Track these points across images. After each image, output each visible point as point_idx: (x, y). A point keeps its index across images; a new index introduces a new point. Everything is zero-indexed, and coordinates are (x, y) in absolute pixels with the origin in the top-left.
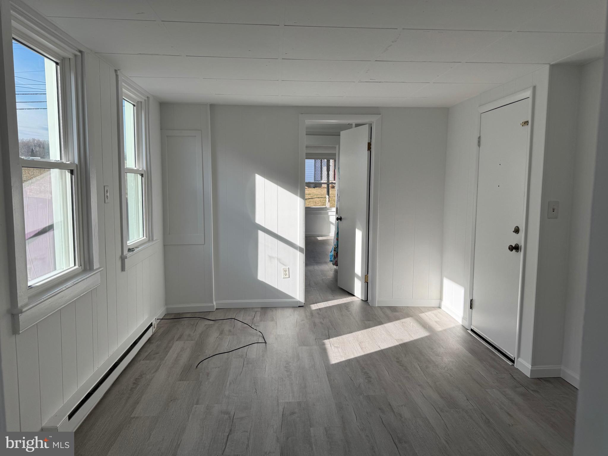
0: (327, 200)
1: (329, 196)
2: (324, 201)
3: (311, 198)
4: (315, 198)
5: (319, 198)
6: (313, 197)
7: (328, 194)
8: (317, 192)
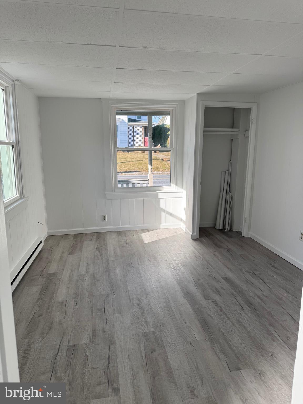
0: (150, 170)
1: (152, 165)
2: (137, 164)
3: (127, 162)
4: (129, 162)
5: (133, 161)
6: (128, 161)
7: (151, 164)
8: (131, 156)
